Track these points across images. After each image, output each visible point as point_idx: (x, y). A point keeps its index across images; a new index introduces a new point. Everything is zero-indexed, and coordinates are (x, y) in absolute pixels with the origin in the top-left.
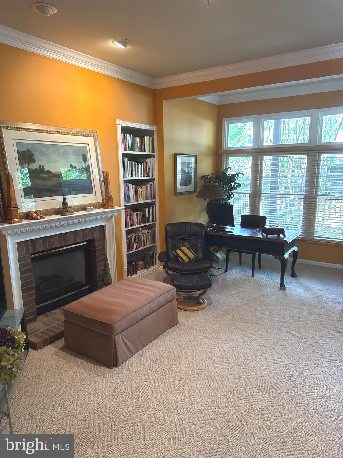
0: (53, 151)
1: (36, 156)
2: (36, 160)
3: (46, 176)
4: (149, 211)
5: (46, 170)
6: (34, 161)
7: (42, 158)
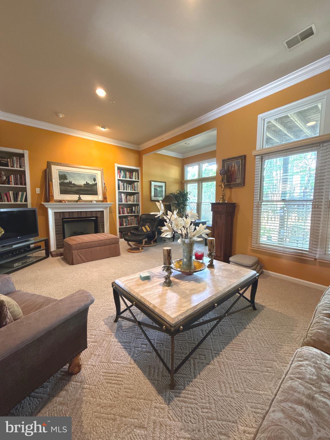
0: (77, 176)
1: (68, 177)
2: (68, 179)
3: (73, 186)
4: (135, 208)
5: (72, 183)
6: (67, 179)
7: (71, 178)
